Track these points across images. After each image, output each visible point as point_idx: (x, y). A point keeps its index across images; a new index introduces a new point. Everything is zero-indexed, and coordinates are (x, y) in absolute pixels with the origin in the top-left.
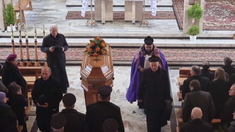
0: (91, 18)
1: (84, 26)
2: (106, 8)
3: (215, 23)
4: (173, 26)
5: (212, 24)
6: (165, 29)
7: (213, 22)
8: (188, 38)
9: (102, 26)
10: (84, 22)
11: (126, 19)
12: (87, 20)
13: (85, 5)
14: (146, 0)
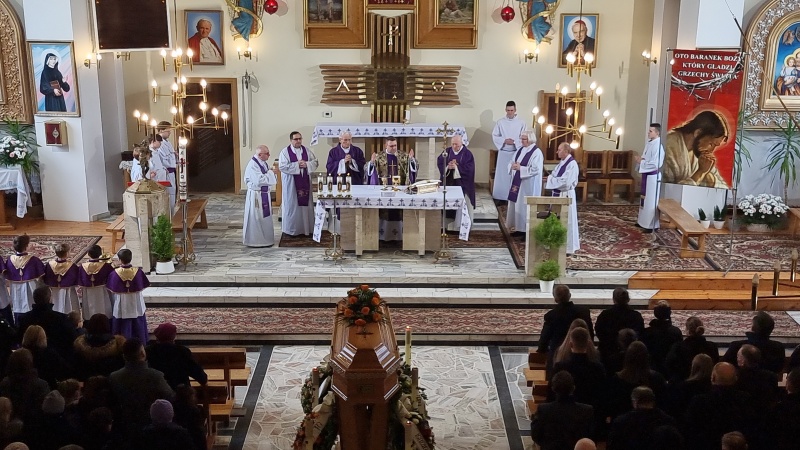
0: (335, 244)
1: (321, 262)
2: (365, 224)
3: (589, 256)
4: (504, 262)
5: (582, 257)
6: (488, 267)
7: (584, 252)
8: (537, 287)
9: (357, 262)
10: (318, 253)
11: (405, 247)
12: (323, 249)
13: (320, 219)
14: (447, 208)
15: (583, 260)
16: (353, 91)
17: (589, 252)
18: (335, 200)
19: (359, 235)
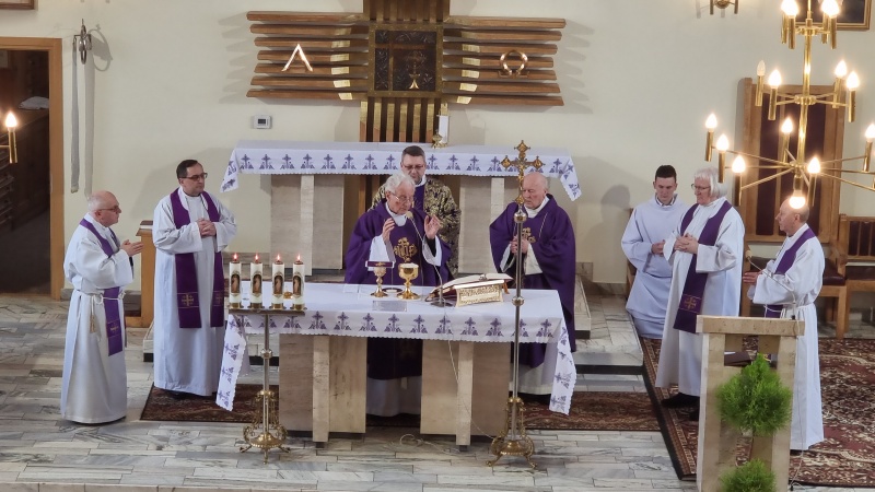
0: (266, 415)
1: (231, 455)
2: (335, 372)
3: (845, 454)
4: (651, 464)
5: (828, 456)
6: (613, 474)
7: (834, 446)
9: (315, 458)
10: (231, 435)
11: (425, 428)
12: (240, 427)
13: (234, 357)
14: (522, 340)
15: (830, 462)
16: (319, 71)
17: (845, 444)
18: (268, 316)
19: (320, 397)
